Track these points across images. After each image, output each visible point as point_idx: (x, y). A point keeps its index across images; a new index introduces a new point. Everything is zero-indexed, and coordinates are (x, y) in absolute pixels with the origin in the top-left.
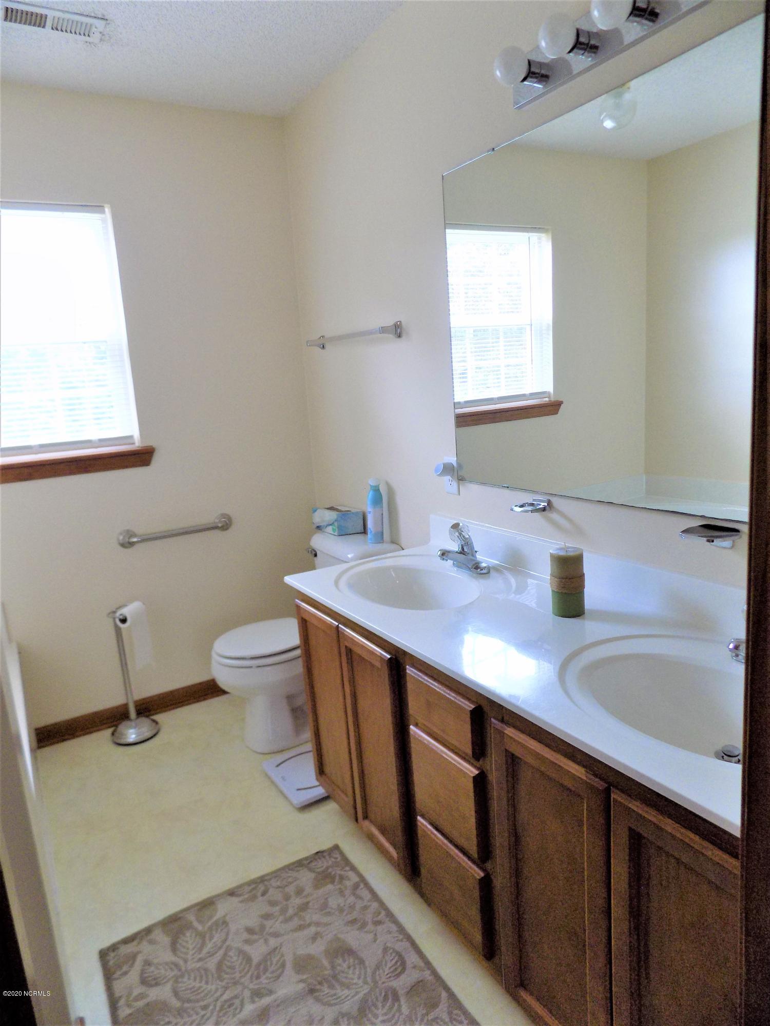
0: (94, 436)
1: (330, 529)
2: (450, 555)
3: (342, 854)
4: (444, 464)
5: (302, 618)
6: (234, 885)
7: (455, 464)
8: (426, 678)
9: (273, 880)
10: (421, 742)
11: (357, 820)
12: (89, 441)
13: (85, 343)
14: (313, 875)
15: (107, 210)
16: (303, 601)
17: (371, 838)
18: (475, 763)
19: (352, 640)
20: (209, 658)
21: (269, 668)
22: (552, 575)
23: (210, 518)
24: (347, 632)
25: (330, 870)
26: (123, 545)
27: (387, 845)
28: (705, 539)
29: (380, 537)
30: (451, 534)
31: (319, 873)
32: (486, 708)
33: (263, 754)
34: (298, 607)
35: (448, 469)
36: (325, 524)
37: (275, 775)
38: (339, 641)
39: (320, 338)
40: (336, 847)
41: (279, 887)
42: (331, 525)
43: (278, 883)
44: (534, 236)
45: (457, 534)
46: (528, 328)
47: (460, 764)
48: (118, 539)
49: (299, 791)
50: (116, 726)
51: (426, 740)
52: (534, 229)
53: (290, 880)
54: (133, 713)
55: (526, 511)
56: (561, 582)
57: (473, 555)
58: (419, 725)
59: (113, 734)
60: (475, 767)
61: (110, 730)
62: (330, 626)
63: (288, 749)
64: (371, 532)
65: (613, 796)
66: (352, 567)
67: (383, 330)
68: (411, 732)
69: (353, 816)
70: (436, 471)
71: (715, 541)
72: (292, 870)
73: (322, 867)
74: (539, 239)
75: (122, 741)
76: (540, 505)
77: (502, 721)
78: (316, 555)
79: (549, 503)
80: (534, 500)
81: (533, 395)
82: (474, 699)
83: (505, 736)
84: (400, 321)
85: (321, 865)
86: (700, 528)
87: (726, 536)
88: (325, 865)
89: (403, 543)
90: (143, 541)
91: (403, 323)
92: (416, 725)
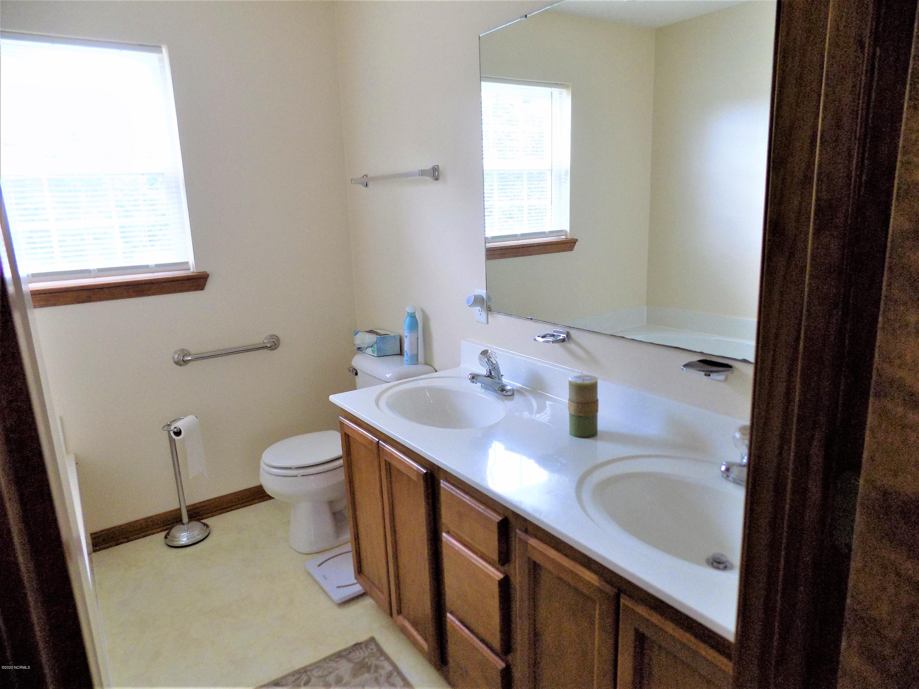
0: (152, 261)
1: (369, 351)
2: (479, 378)
3: (377, 645)
4: (475, 296)
5: (345, 434)
6: (281, 675)
7: (485, 297)
8: (458, 491)
9: (315, 671)
10: (452, 548)
11: (391, 614)
12: (147, 267)
13: (142, 174)
14: (351, 665)
15: (164, 50)
16: (346, 418)
17: (403, 630)
18: (502, 569)
19: (391, 455)
20: (257, 468)
21: (312, 477)
22: (570, 400)
23: (260, 339)
24: (387, 447)
25: (367, 660)
26: (177, 363)
27: (419, 638)
28: (703, 373)
29: (415, 360)
30: (480, 359)
31: (356, 664)
32: (512, 519)
33: (306, 554)
34: (342, 423)
35: (478, 301)
36: (366, 346)
37: (317, 574)
38: (379, 454)
39: (364, 176)
40: (372, 639)
41: (320, 677)
42: (371, 347)
43: (320, 673)
44: (556, 91)
45: (486, 360)
46: (549, 173)
47: (486, 568)
48: (173, 358)
49: (339, 589)
50: (170, 529)
51: (457, 547)
52: (556, 85)
53: (330, 670)
54: (185, 519)
55: (548, 342)
56: (578, 406)
57: (499, 379)
58: (451, 532)
59: (166, 537)
60: (501, 572)
61: (164, 534)
62: (371, 442)
63: (327, 550)
64: (407, 354)
65: (622, 601)
66: (391, 387)
67: (423, 173)
68: (444, 539)
69: (388, 610)
70: (468, 301)
71: (711, 375)
72: (330, 660)
73: (359, 657)
74: (561, 94)
75: (176, 544)
76: (560, 336)
77: (526, 531)
78: (356, 374)
79: (568, 334)
80: (554, 331)
81: (552, 233)
82: (501, 512)
83: (529, 545)
84: (438, 166)
85: (358, 655)
86: (699, 363)
87: (721, 371)
88: (362, 655)
89: (436, 365)
90: (197, 359)
91: (440, 167)
92: (448, 533)
